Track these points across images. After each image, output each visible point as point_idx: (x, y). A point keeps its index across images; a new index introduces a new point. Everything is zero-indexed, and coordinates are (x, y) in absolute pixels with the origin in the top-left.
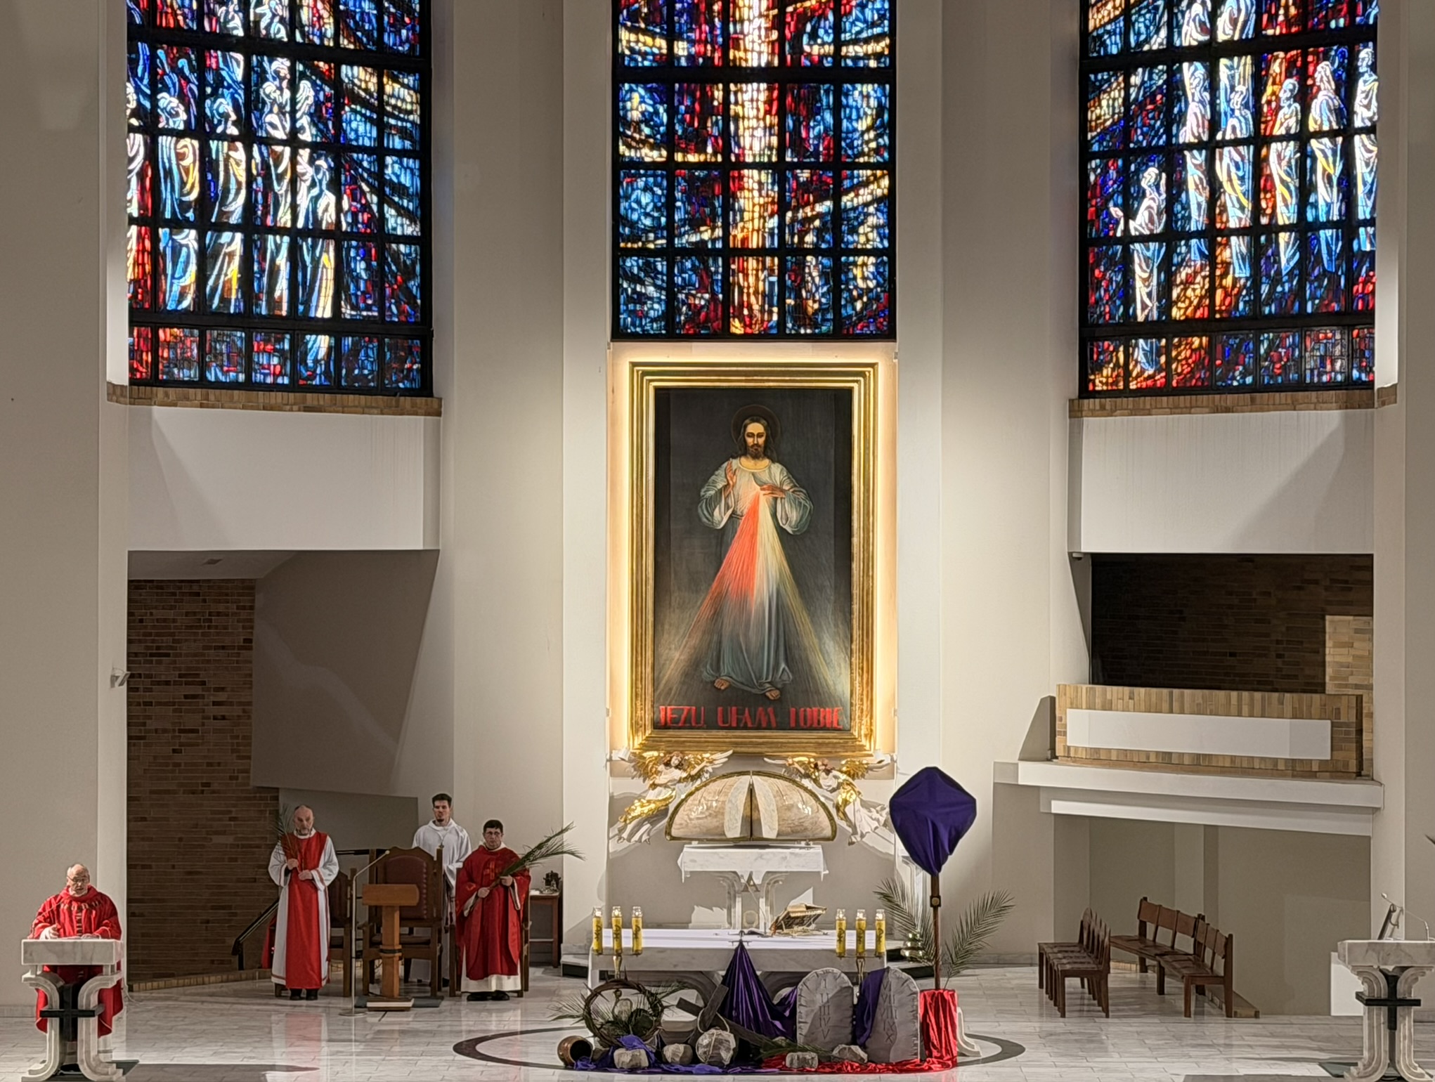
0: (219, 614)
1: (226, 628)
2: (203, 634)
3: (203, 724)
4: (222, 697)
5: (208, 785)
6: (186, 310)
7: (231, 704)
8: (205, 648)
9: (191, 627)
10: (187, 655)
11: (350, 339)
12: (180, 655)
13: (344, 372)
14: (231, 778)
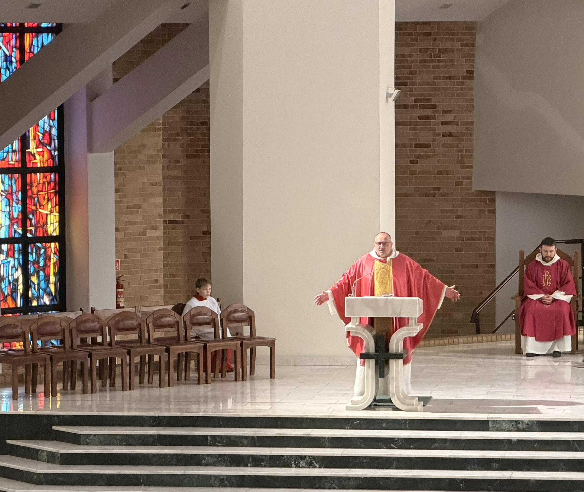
0: (446, 50)
1: (452, 61)
2: (434, 67)
3: (434, 140)
4: (450, 118)
5: (438, 189)
7: (456, 123)
8: (436, 78)
9: (425, 61)
10: (421, 84)
12: (415, 84)
14: (458, 184)
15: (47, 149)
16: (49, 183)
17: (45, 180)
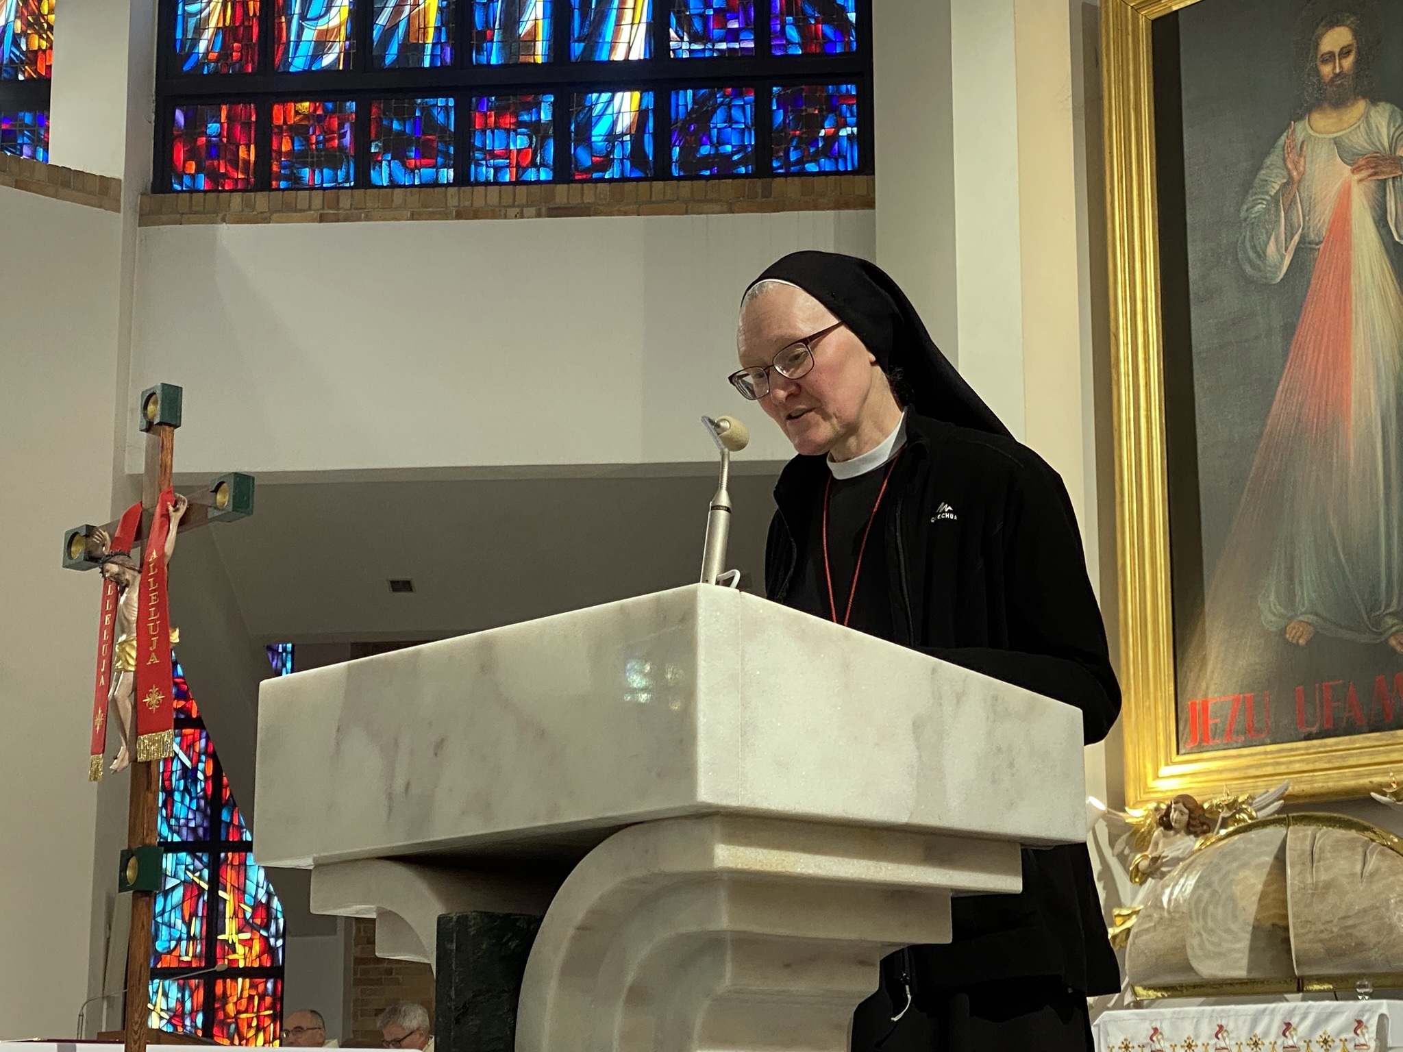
6: (329, 71)
11: (690, 92)
13: (676, 151)
15: (261, 935)
16: (262, 998)
17: (253, 992)
